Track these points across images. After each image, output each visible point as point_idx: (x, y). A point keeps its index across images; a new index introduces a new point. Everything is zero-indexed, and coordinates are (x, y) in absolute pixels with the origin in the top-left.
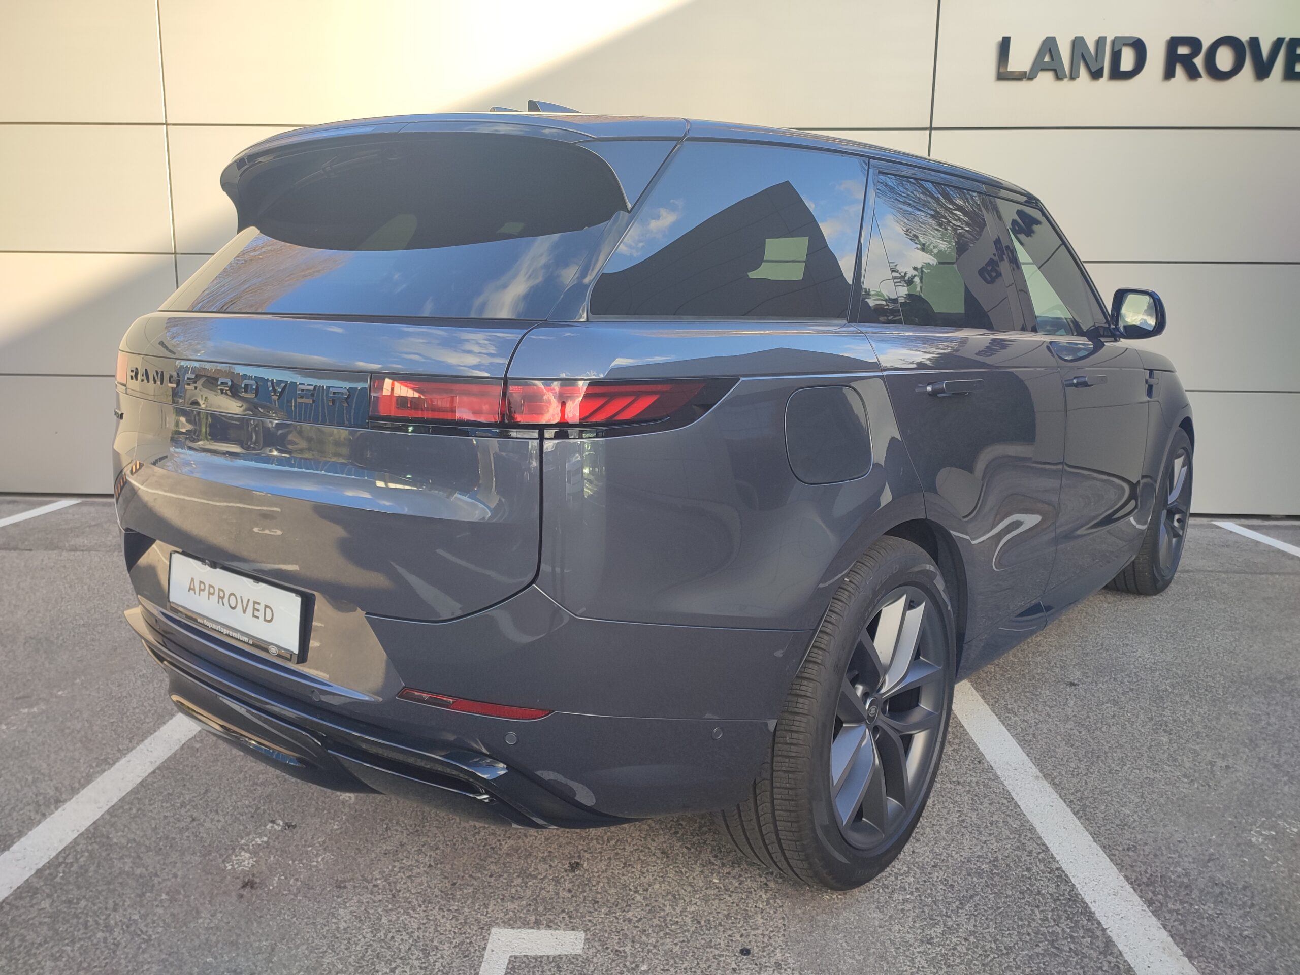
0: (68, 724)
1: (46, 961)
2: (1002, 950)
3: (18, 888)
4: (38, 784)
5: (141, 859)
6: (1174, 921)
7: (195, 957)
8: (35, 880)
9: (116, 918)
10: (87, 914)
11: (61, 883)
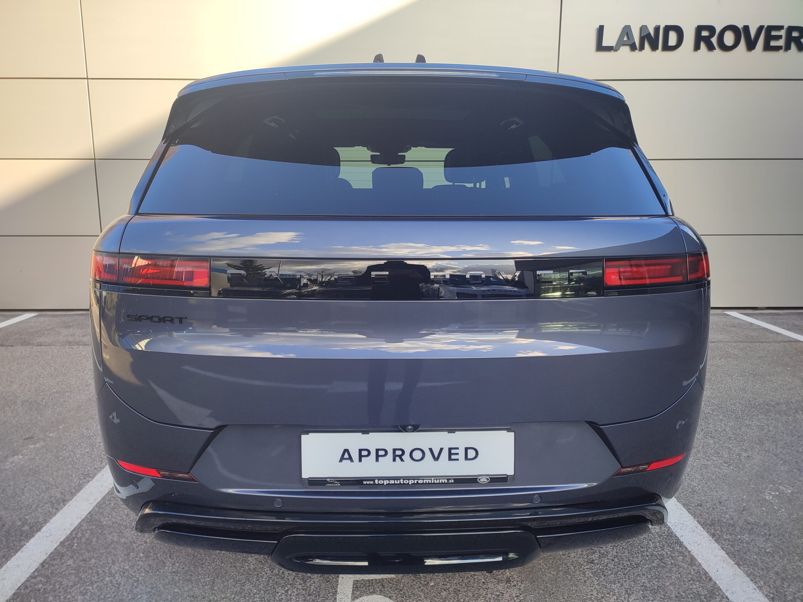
0: (61, 454)
1: (77, 596)
2: (633, 566)
3: (51, 553)
4: (50, 491)
5: (123, 533)
6: (727, 545)
7: (168, 589)
8: (61, 548)
9: (115, 569)
10: (97, 567)
11: (77, 549)
